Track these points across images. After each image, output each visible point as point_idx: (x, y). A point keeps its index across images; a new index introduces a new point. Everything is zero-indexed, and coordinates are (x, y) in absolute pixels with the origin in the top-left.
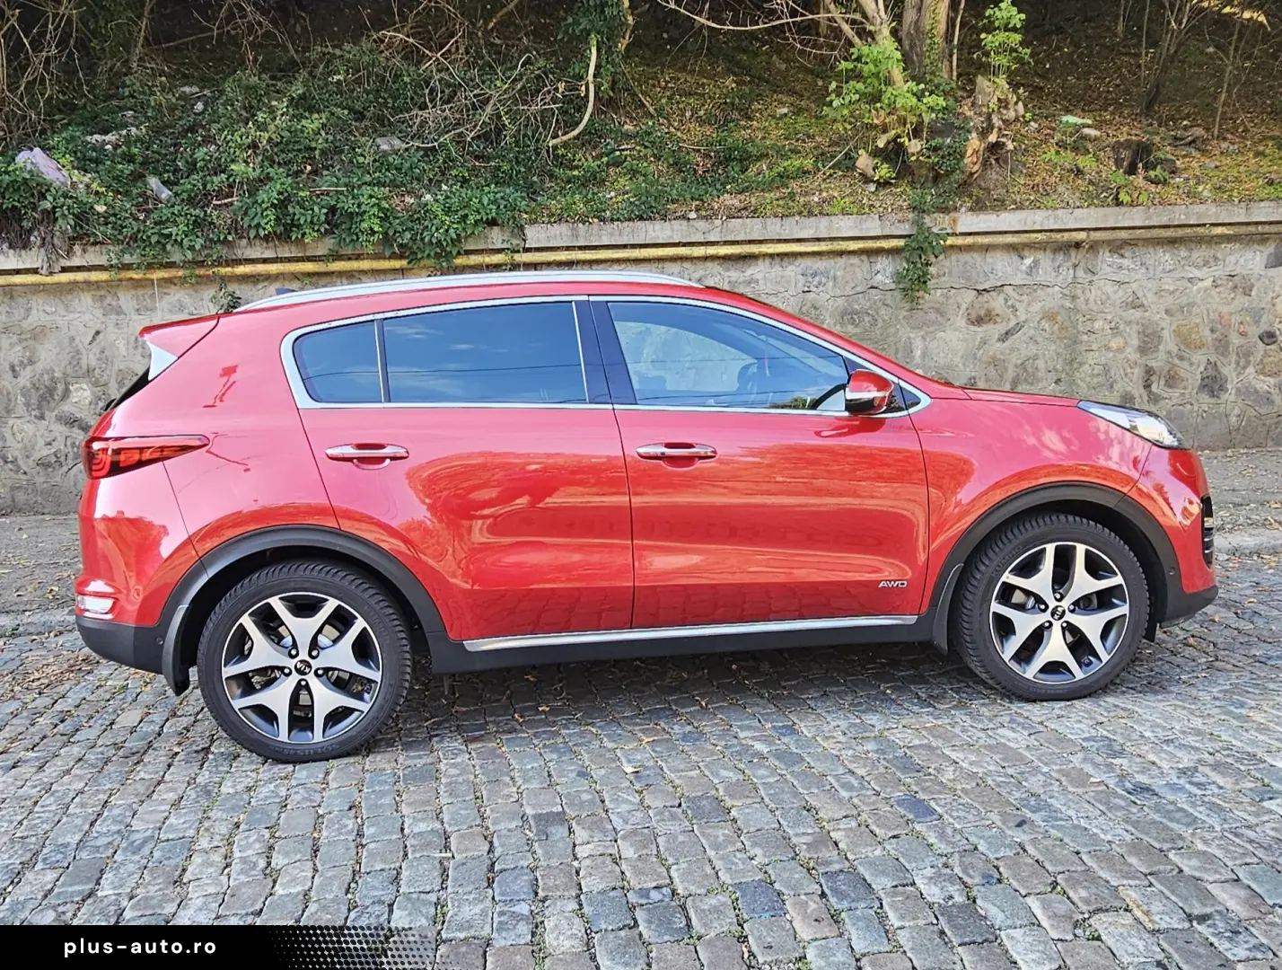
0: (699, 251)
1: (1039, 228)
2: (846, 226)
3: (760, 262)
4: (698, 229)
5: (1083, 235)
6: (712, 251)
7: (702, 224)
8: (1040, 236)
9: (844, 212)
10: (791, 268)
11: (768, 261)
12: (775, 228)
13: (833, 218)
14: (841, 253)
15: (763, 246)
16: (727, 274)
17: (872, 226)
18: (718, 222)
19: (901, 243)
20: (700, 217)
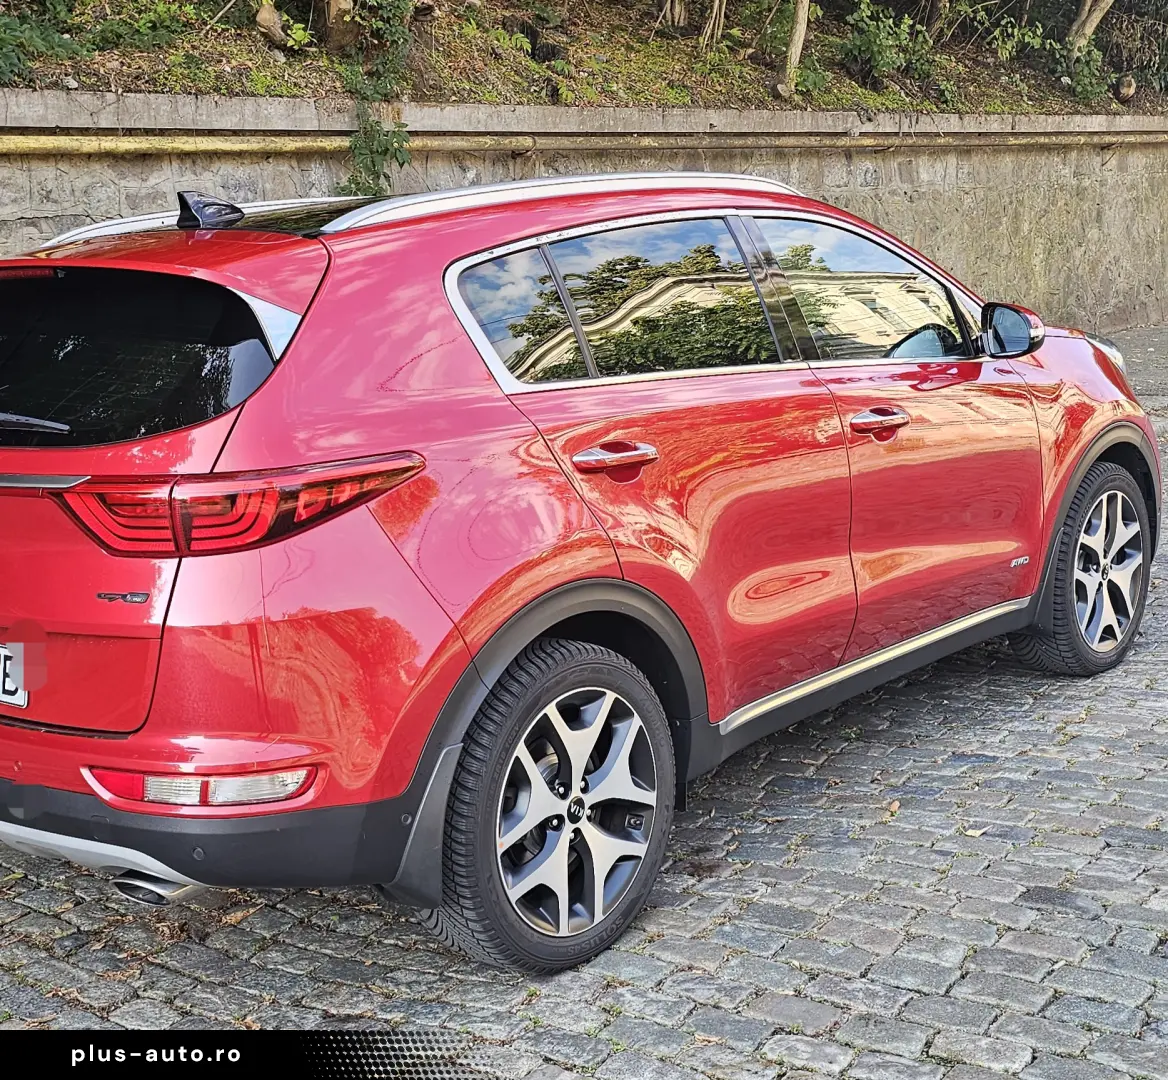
0: (90, 144)
1: (483, 130)
2: (275, 113)
3: (165, 165)
4: (83, 108)
5: (528, 142)
6: (108, 144)
7: (86, 98)
8: (488, 141)
9: (271, 93)
10: (207, 175)
11: (175, 164)
12: (189, 111)
13: (261, 100)
14: (267, 155)
15: (177, 139)
16: (123, 183)
17: (308, 116)
18: (110, 97)
19: (344, 142)
20: (83, 87)
